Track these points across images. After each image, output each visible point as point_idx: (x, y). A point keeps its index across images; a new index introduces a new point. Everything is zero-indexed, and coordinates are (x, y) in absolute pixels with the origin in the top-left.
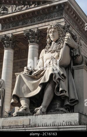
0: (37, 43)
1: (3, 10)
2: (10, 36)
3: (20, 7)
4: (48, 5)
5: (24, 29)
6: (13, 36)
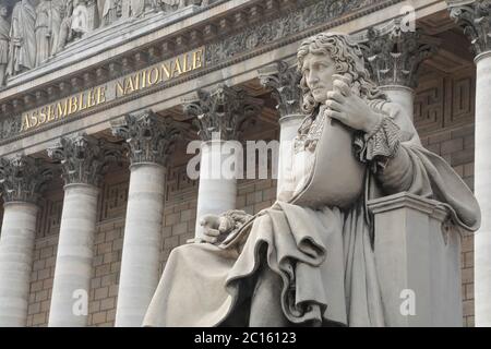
2: (392, 29)
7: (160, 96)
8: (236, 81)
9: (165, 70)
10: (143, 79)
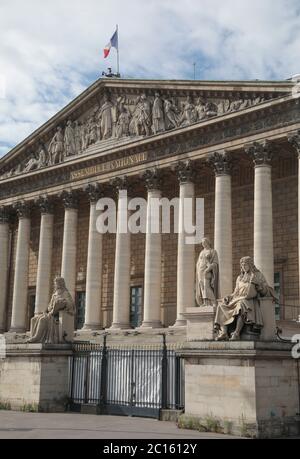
0: (267, 163)
1: (210, 110)
2: (223, 153)
3: (236, 103)
4: (282, 100)
5: (245, 140)
6: (228, 153)
7: (130, 170)
8: (161, 167)
9: (131, 159)
10: (122, 163)
